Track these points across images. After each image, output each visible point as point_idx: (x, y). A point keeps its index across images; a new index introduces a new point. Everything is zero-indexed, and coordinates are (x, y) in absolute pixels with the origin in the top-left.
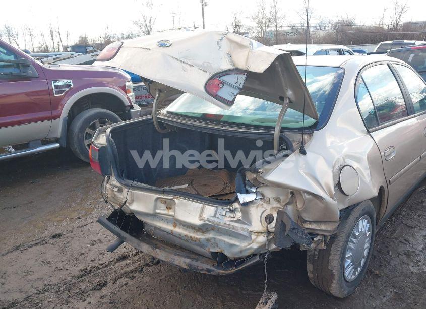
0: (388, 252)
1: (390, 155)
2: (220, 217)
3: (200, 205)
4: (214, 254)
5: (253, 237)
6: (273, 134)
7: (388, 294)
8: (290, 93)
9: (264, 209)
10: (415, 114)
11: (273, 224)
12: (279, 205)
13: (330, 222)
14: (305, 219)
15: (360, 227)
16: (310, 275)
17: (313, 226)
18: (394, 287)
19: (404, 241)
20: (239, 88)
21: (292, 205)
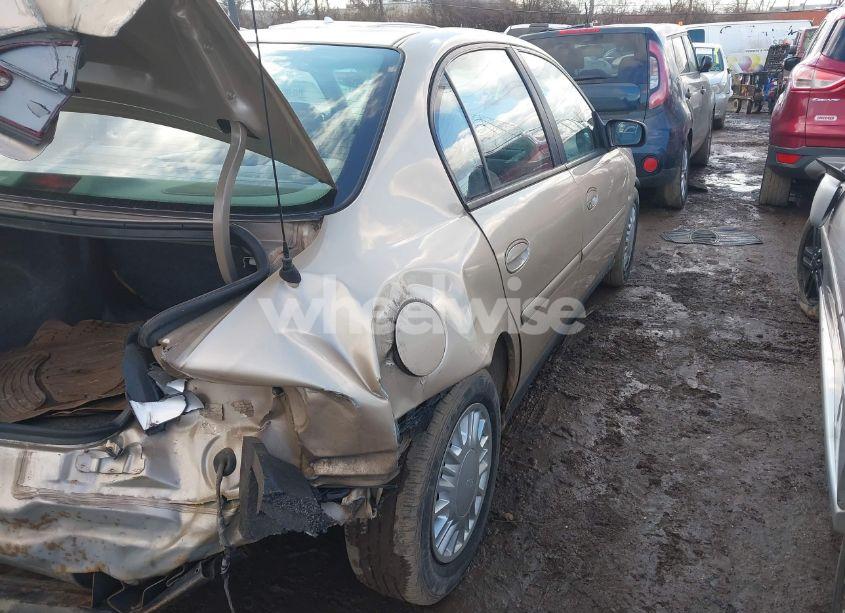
0: (531, 461)
1: (518, 259)
2: (81, 478)
3: (14, 453)
4: (83, 579)
5: (186, 517)
6: (209, 228)
7: (534, 566)
8: (241, 107)
9: (211, 437)
10: (568, 162)
11: (236, 476)
12: (249, 423)
13: (381, 452)
14: (315, 454)
15: (464, 434)
16: (357, 571)
17: (338, 469)
18: (545, 546)
19: (560, 432)
20: (61, 89)
21: (283, 417)
